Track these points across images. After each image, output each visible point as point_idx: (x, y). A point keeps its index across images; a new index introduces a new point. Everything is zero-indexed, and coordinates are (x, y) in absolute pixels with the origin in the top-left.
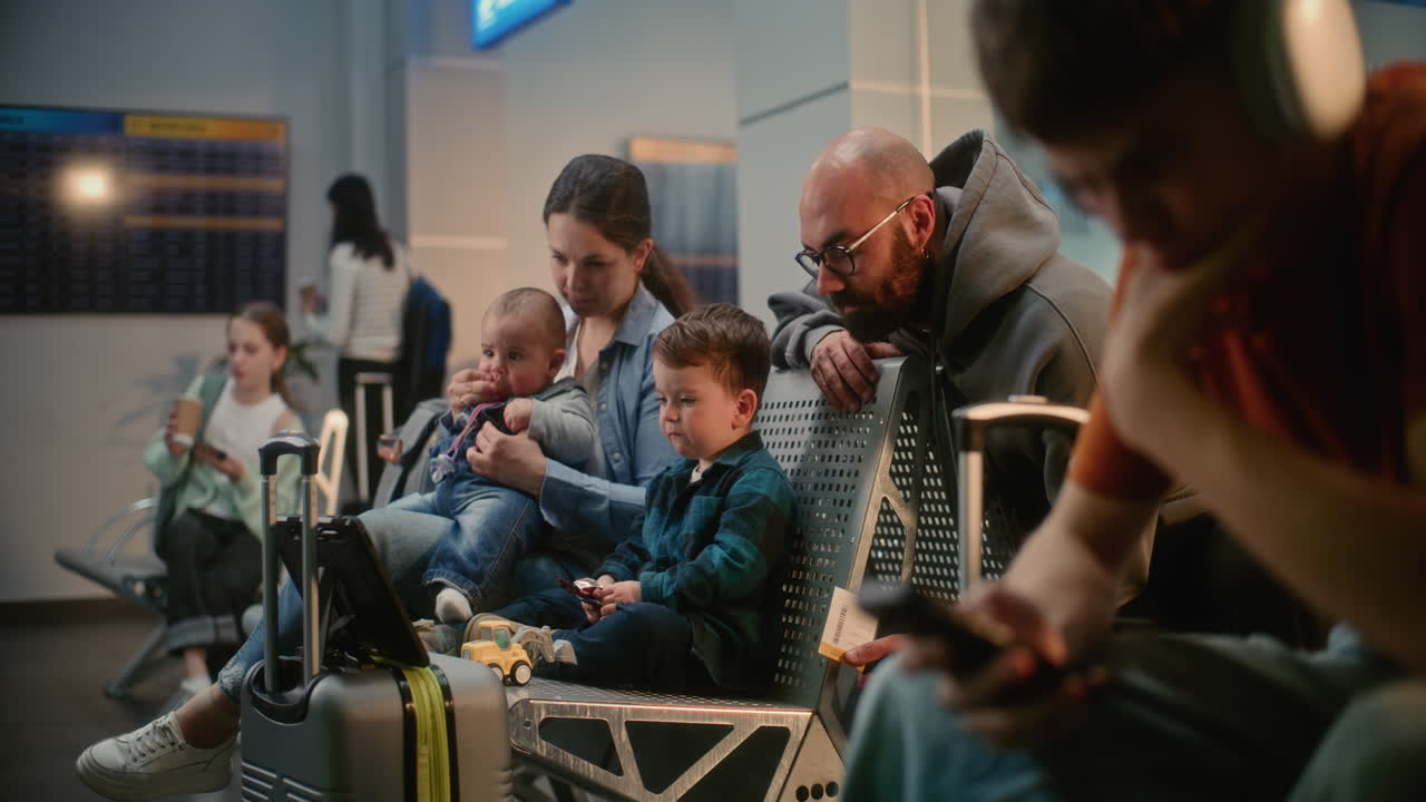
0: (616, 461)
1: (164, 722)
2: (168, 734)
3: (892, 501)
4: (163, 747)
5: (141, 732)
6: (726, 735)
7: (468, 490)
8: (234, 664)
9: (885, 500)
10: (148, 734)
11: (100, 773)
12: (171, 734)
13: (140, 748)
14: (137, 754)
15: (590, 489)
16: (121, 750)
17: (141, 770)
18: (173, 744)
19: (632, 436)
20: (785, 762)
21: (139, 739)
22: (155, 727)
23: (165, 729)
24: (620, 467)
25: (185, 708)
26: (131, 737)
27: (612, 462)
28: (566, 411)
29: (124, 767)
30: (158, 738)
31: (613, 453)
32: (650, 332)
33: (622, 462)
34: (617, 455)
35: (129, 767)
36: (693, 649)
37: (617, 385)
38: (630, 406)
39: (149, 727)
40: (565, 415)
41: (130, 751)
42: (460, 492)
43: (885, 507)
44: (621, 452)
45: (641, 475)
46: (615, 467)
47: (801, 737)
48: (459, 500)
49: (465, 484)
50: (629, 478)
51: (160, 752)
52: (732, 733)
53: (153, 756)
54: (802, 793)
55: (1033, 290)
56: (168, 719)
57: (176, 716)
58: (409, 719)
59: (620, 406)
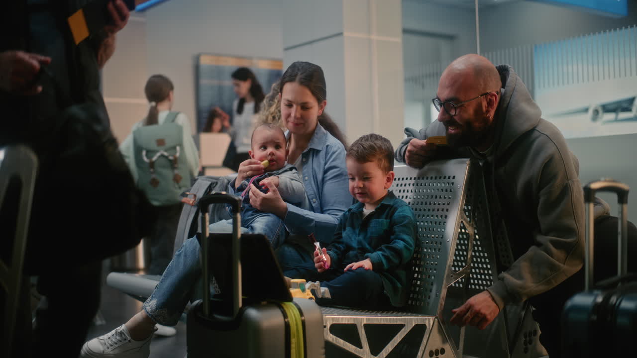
0: (314, 202)
1: (121, 329)
2: (123, 335)
3: (464, 222)
4: (121, 341)
5: (110, 334)
6: (402, 328)
7: (252, 215)
8: (151, 300)
9: (462, 222)
10: (113, 335)
11: (91, 354)
12: (124, 335)
13: (110, 342)
14: (108, 345)
15: (307, 216)
16: (101, 343)
17: (111, 353)
18: (125, 339)
19: (320, 191)
20: (425, 341)
21: (109, 338)
22: (116, 332)
23: (121, 333)
24: (316, 205)
25: (130, 322)
26: (105, 337)
27: (312, 203)
28: (292, 180)
29: (103, 352)
30: (118, 338)
31: (312, 199)
32: (327, 144)
33: (317, 203)
34: (314, 200)
35: (105, 351)
36: (385, 291)
37: (313, 168)
38: (320, 177)
39: (113, 332)
40: (293, 182)
41: (105, 344)
42: (248, 216)
43: (462, 225)
44: (316, 198)
45: (325, 209)
46: (314, 205)
47: (431, 328)
48: (248, 220)
49: (250, 212)
50: (319, 211)
51: (120, 344)
52: (404, 328)
53: (116, 346)
54: (431, 354)
55: (538, 131)
56: (122, 328)
57: (126, 326)
58: (287, 326)
59: (315, 177)
